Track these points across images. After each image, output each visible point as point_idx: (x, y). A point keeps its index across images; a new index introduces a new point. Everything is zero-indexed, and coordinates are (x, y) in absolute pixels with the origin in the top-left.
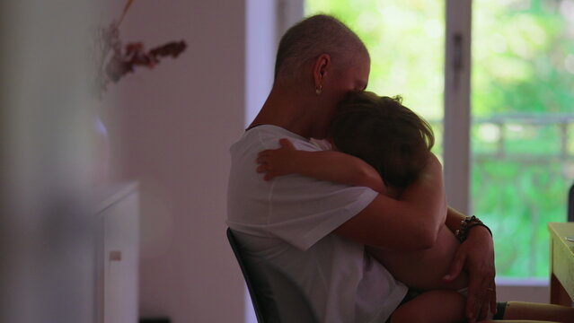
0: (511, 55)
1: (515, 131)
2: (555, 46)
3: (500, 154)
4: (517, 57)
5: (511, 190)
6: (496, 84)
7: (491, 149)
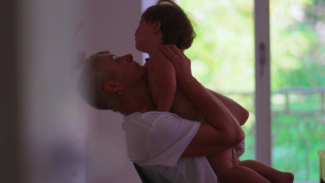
0: (289, 54)
1: (293, 98)
2: (314, 50)
3: (287, 111)
4: (293, 56)
5: (293, 132)
6: (281, 71)
7: (282, 108)
